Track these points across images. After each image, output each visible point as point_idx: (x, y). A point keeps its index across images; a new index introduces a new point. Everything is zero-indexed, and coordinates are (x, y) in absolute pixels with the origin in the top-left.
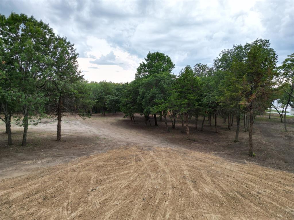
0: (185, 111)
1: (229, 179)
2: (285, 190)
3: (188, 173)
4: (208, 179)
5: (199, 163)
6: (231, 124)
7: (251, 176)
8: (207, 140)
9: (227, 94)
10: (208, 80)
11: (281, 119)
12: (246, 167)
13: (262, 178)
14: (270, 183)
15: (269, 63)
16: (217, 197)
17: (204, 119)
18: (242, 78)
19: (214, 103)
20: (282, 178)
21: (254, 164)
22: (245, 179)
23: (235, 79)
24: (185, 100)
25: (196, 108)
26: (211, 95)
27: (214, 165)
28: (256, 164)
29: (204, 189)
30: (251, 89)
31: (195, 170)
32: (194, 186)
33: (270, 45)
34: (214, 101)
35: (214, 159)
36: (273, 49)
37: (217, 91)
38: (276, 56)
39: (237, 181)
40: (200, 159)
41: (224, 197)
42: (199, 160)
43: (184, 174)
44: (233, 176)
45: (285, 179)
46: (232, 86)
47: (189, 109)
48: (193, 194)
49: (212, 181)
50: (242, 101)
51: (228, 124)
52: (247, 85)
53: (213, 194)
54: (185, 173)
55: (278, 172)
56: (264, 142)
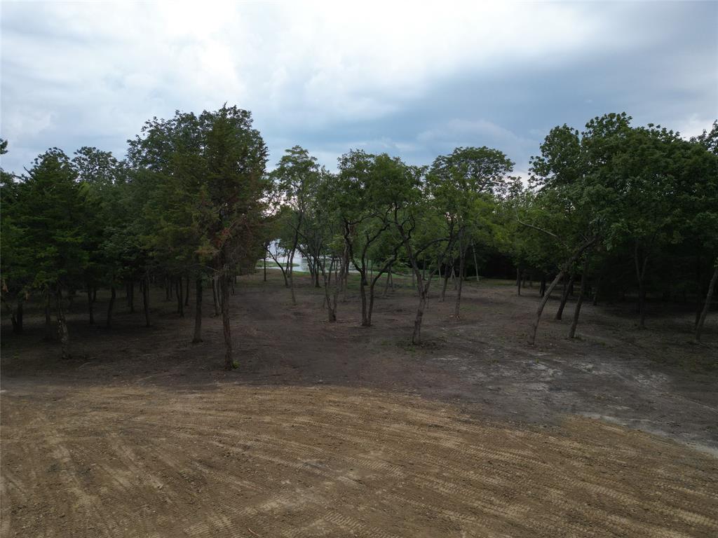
0: (50, 280)
1: (182, 435)
2: (295, 425)
3: (66, 452)
4: (128, 453)
5: (98, 416)
6: (184, 302)
7: (231, 414)
8: (123, 351)
9: (166, 229)
10: (115, 194)
11: (286, 280)
12: (219, 397)
13: (252, 412)
14: (267, 419)
15: (252, 162)
16: (151, 490)
17: (114, 294)
18: (198, 191)
19: (135, 252)
20: (290, 402)
21: (237, 385)
22: (218, 424)
23: (181, 192)
24: (48, 248)
25: (85, 267)
26: (125, 231)
27: (142, 411)
28: (240, 385)
29: (116, 483)
30: (221, 217)
31: (88, 438)
32: (85, 482)
33: (252, 124)
34: (135, 247)
35: (141, 397)
36: (258, 133)
37: (140, 222)
38: (264, 147)
39: (200, 434)
40: (104, 403)
41: (168, 483)
42: (100, 408)
43: (52, 459)
44: (191, 425)
45: (294, 402)
46: (177, 208)
47: (62, 271)
48: (82, 507)
49: (138, 453)
50: (202, 245)
51: (177, 303)
52: (211, 208)
53: (141, 487)
54: (56, 454)
55: (282, 392)
56: (255, 333)
